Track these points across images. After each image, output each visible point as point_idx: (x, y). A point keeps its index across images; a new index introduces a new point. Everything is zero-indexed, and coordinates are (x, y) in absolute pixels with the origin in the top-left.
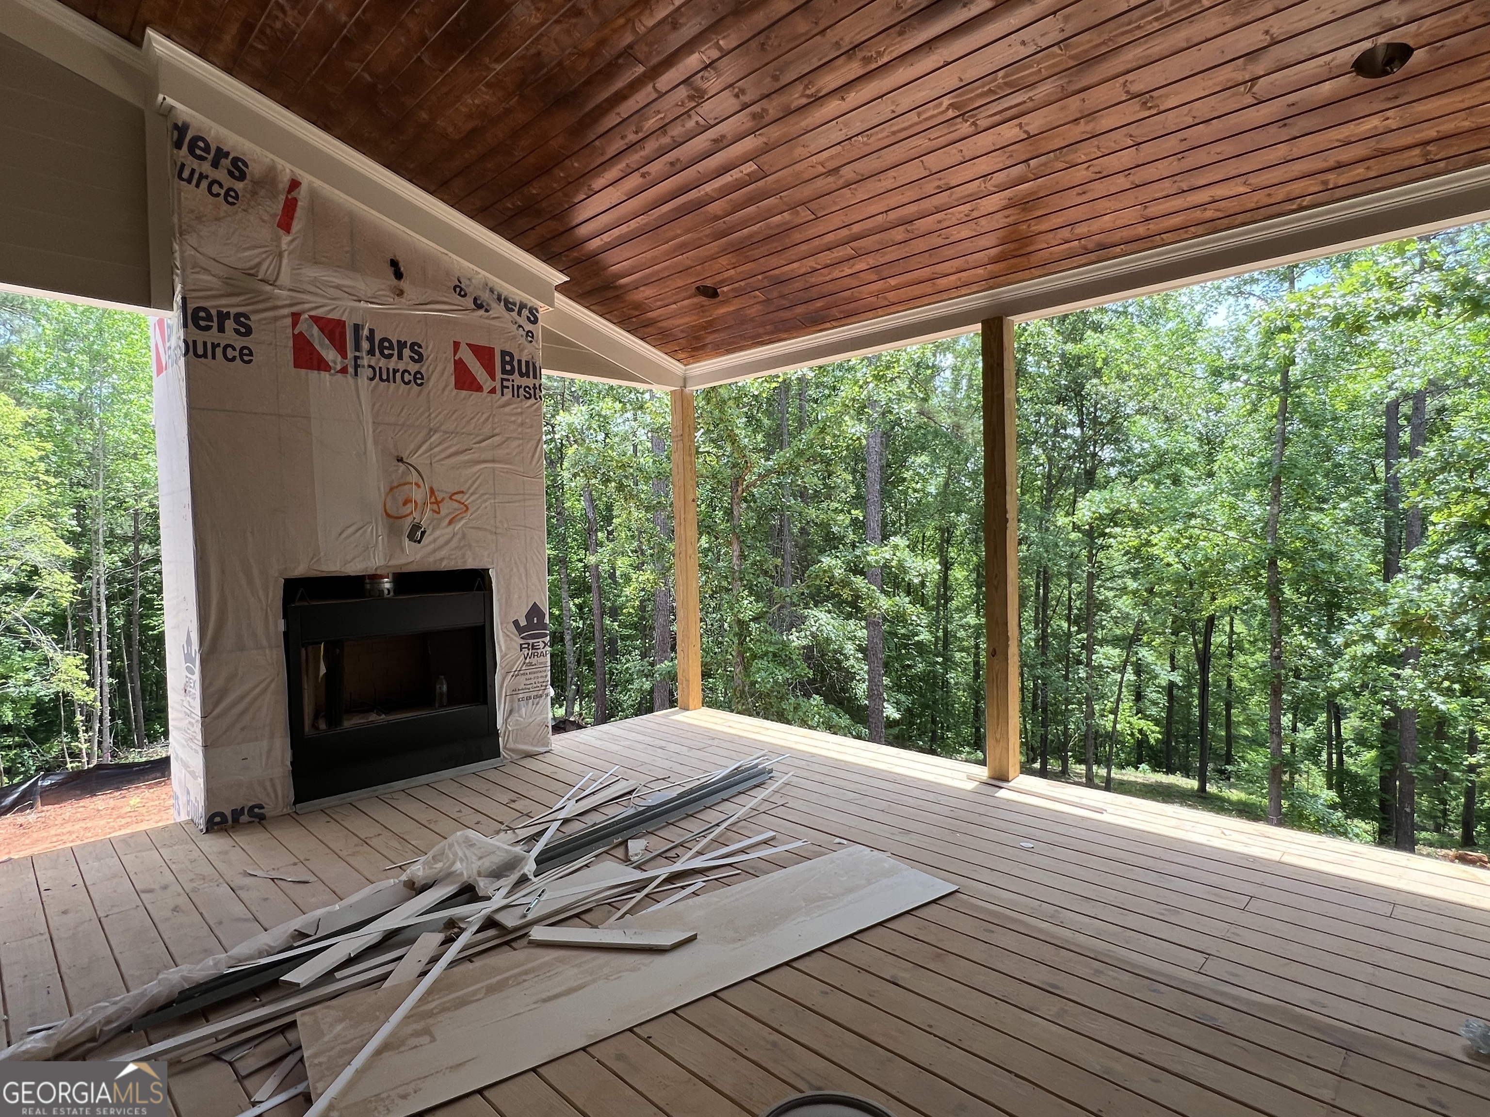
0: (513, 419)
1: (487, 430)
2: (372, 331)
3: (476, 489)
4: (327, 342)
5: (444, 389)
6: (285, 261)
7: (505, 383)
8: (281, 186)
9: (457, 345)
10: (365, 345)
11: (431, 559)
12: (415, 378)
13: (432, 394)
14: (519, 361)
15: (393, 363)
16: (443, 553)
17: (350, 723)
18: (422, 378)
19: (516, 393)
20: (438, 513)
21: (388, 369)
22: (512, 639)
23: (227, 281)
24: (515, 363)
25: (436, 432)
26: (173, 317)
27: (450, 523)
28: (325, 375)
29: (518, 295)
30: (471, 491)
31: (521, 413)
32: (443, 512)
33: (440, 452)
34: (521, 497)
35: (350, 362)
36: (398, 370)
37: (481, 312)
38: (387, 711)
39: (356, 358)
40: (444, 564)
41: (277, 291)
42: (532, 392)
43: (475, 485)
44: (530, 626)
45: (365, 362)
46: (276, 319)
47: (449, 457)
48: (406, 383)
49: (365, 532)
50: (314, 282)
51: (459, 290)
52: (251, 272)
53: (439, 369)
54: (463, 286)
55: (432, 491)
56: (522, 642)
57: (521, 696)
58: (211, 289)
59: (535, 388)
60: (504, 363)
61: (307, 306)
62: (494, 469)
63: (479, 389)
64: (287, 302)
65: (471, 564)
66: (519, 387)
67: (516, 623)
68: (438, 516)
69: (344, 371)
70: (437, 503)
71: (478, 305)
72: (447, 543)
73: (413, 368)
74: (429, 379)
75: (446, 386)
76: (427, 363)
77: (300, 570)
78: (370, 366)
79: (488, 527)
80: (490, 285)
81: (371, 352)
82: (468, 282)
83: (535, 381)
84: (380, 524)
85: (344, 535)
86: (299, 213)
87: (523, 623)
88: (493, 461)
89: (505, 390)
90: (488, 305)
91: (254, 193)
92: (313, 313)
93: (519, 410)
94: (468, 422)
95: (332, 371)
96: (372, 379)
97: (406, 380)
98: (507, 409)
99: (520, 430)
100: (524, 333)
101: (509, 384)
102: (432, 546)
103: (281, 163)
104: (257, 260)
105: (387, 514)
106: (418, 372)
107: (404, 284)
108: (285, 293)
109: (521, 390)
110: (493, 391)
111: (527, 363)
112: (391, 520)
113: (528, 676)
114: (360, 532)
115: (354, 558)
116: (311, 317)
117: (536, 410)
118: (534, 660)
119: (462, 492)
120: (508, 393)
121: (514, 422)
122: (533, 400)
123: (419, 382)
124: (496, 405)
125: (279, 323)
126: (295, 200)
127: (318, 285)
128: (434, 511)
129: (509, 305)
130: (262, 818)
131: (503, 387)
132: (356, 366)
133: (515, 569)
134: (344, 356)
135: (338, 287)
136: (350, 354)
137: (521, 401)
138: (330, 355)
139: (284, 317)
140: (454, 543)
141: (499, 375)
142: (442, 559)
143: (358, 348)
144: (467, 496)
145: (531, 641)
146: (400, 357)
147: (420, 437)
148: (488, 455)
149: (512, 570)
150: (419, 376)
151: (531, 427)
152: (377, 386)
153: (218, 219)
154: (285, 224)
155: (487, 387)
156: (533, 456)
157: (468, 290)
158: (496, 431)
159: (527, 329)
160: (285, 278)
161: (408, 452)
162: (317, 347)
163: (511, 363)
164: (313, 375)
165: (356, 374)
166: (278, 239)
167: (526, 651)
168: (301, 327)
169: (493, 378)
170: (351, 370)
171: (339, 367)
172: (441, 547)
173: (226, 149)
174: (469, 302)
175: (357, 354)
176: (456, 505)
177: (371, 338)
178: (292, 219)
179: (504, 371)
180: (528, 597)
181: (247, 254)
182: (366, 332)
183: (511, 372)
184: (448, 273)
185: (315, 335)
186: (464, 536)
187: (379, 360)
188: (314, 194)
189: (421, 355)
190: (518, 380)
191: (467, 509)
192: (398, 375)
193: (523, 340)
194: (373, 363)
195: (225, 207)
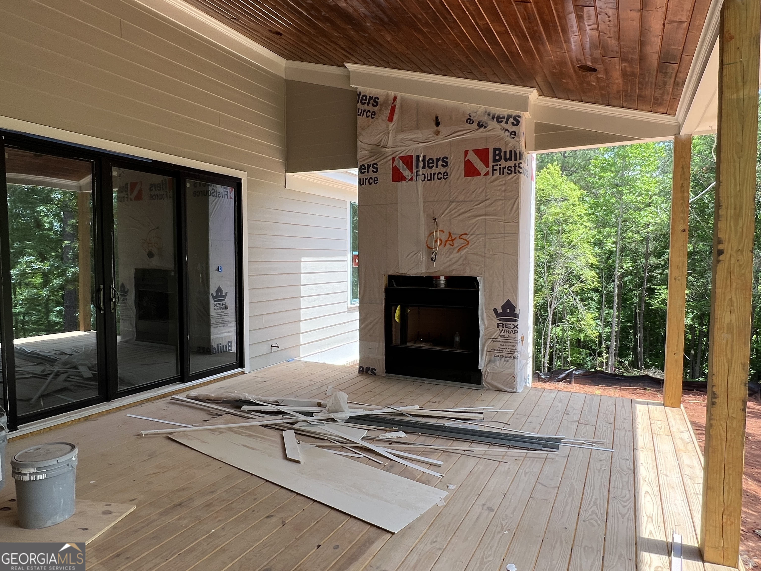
0: (499, 188)
1: (482, 197)
2: (424, 157)
3: (474, 232)
4: (405, 167)
5: (458, 179)
6: (390, 135)
7: (495, 168)
8: (390, 102)
9: (466, 152)
10: (421, 164)
11: (448, 270)
12: (444, 175)
13: (451, 183)
14: (505, 152)
15: (433, 171)
16: (454, 267)
17: (409, 345)
18: (447, 175)
19: (502, 171)
20: (453, 246)
21: (431, 174)
22: (492, 319)
23: (371, 151)
24: (502, 154)
25: (453, 202)
26: (355, 171)
27: (459, 250)
28: (404, 182)
29: (504, 112)
30: (471, 233)
31: (505, 184)
32: (455, 245)
33: (456, 212)
34: (503, 235)
35: (414, 174)
36: (436, 173)
37: (482, 129)
38: (435, 344)
39: (417, 171)
40: (453, 273)
41: (387, 150)
42: (513, 169)
43: (473, 230)
44: (504, 313)
45: (421, 173)
46: (387, 162)
47: (459, 215)
48: (439, 179)
49: (417, 255)
50: (402, 141)
51: (470, 121)
52: (379, 144)
53: (457, 167)
54: (471, 118)
55: (450, 234)
56: (499, 322)
57: (496, 354)
58: (365, 156)
59: (515, 166)
60: (495, 155)
61: (398, 153)
62: (485, 219)
63: (479, 174)
64: (391, 153)
65: (468, 273)
66: (504, 168)
67: (495, 310)
68: (452, 247)
69: (412, 179)
70: (452, 240)
71: (480, 125)
72: (457, 261)
73: (443, 170)
74: (450, 175)
75: (460, 176)
76: (450, 167)
77: (391, 273)
78: (423, 174)
79: (480, 253)
80: (488, 111)
81: (424, 167)
82: (474, 114)
83: (515, 162)
84: (424, 251)
85: (409, 257)
86: (397, 111)
87: (500, 311)
88: (485, 215)
89: (495, 172)
90: (487, 123)
91: (381, 110)
92: (400, 155)
93: (504, 182)
94: (471, 194)
95: (407, 180)
96: (423, 181)
97: (439, 178)
98: (495, 183)
99: (503, 194)
100: (509, 134)
101: (498, 167)
102: (448, 263)
103: (390, 92)
104: (381, 138)
105: (428, 247)
106: (446, 172)
107: (440, 128)
108: (390, 149)
109: (506, 170)
110: (487, 174)
111: (511, 152)
112: (429, 249)
113: (502, 343)
114: (415, 255)
115: (412, 268)
116: (399, 157)
117: (515, 180)
118: (507, 335)
119: (466, 234)
120: (497, 173)
121: (500, 190)
122: (513, 175)
123: (445, 177)
124: (488, 182)
125: (387, 164)
126: (395, 106)
127: (403, 141)
128: (451, 245)
129: (499, 119)
130: (375, 374)
131: (493, 170)
132: (417, 175)
133: (496, 279)
134: (412, 173)
135: (411, 140)
136: (415, 171)
137: (506, 176)
138: (406, 173)
139: (390, 160)
140: (460, 262)
141: (491, 163)
142: (453, 270)
143: (418, 167)
144: (469, 236)
145: (504, 323)
146: (437, 167)
147: (446, 206)
148: (482, 212)
149: (493, 279)
150: (446, 174)
151: (511, 191)
152: (426, 182)
153: (368, 127)
154: (391, 119)
155: (483, 173)
156: (511, 210)
157: (474, 119)
158: (488, 197)
159: (511, 131)
160: (390, 143)
161: (439, 215)
162: (401, 170)
163: (499, 155)
164: (399, 184)
165: (417, 180)
166: (388, 127)
167: (501, 328)
168: (396, 163)
169: (487, 166)
170: (415, 178)
171: (410, 178)
172: (453, 264)
173: (372, 96)
174: (475, 126)
175: (418, 170)
176: (462, 241)
177: (424, 161)
178: (393, 115)
179: (495, 160)
180: (504, 296)
181: (378, 137)
182: (421, 158)
183: (500, 160)
184: (463, 114)
185: (401, 165)
186: (466, 258)
187: (427, 170)
188: (403, 99)
189: (447, 163)
190: (503, 163)
191: (468, 243)
192: (436, 176)
193: (508, 138)
194: (424, 173)
195: (371, 120)
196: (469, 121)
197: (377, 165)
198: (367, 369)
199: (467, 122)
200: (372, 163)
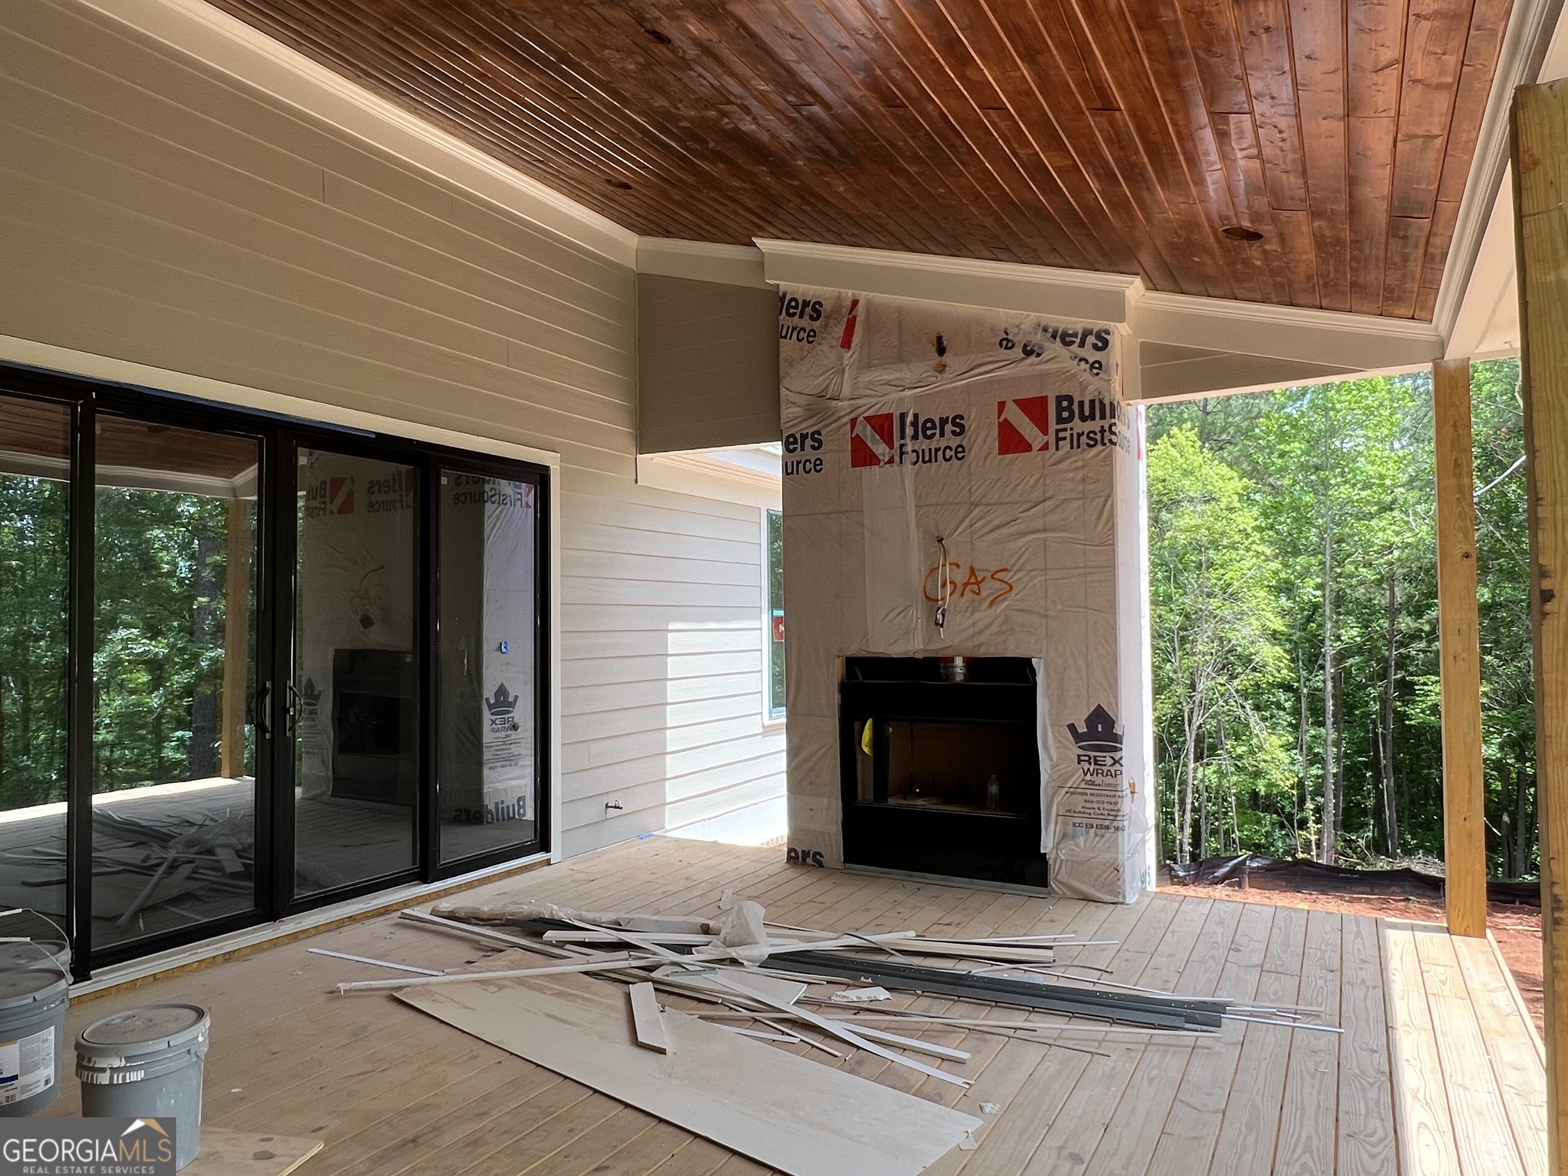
0: (1071, 475)
1: (1037, 495)
2: (916, 416)
3: (1022, 565)
4: (877, 437)
5: (986, 458)
6: (846, 375)
7: (1061, 435)
8: (844, 310)
9: (1002, 405)
10: (909, 431)
11: (970, 644)
12: (956, 452)
13: (974, 464)
14: (1081, 403)
15: (935, 443)
16: (983, 638)
17: (892, 802)
18: (964, 451)
19: (1076, 442)
20: (978, 594)
21: (930, 450)
22: (1066, 747)
23: (808, 408)
24: (1076, 407)
25: (976, 505)
26: (776, 448)
27: (991, 604)
28: (876, 468)
29: (1076, 323)
30: (1015, 568)
31: (1083, 467)
32: (984, 593)
33: (983, 526)
34: (1082, 571)
35: (896, 452)
36: (940, 449)
37: (1032, 359)
38: (947, 801)
39: (902, 446)
40: (982, 650)
41: (840, 404)
42: (1098, 437)
43: (1021, 561)
44: (1092, 733)
45: (909, 448)
46: (840, 428)
47: (991, 531)
48: (947, 460)
49: (906, 615)
50: (870, 385)
51: (1007, 343)
52: (823, 394)
53: (982, 435)
54: (1010, 337)
55: (972, 570)
56: (1081, 752)
57: (1077, 820)
58: (798, 417)
59: (1103, 431)
60: (1060, 409)
61: (862, 409)
62: (1045, 539)
63: (1028, 448)
64: (848, 411)
65: (1013, 651)
66: (1080, 435)
67: (1072, 728)
68: (976, 597)
69: (891, 461)
70: (978, 583)
71: (1028, 352)
72: (988, 626)
73: (954, 442)
74: (970, 450)
75: (989, 453)
76: (968, 435)
77: (852, 651)
78: (914, 451)
79: (1037, 609)
80: (1043, 324)
81: (915, 437)
82: (1016, 330)
83: (1102, 422)
84: (920, 606)
85: (889, 618)
86: (858, 328)
87: (1082, 729)
88: (1045, 530)
89: (1061, 443)
90: (1041, 347)
91: (826, 326)
92: (866, 415)
93: (1080, 463)
94: (1014, 489)
95: (882, 464)
96: (915, 463)
97: (948, 457)
98: (1063, 466)
99: (1080, 488)
100: (1088, 366)
101: (1067, 434)
102: (971, 631)
103: (844, 291)
104: (827, 382)
105: (927, 597)
106: (960, 446)
107: (947, 358)
108: (846, 403)
109: (1084, 439)
110: (1045, 447)
111: (1092, 402)
112: (931, 603)
113: (1089, 798)
114: (902, 615)
115: (896, 641)
116: (865, 418)
117: (1104, 460)
118: (1098, 779)
119: (1005, 570)
120: (1065, 446)
121: (1072, 479)
122: (1099, 447)
123: (960, 455)
124: (1048, 463)
125: (841, 432)
126: (855, 317)
127: (871, 387)
128: (974, 592)
129: (1066, 338)
130: (821, 865)
131: (1058, 439)
132: (902, 453)
133: (1070, 660)
134: (892, 448)
135: (888, 383)
136: (897, 444)
137: (1083, 451)
138: (880, 449)
139: (846, 424)
140: (994, 628)
141: (1053, 426)
142: (980, 645)
143: (903, 437)
144: (1011, 573)
145: (1092, 754)
146: (942, 435)
147: (961, 513)
148: (1039, 524)
149: (1066, 661)
150: (960, 449)
151: (1097, 481)
152: (920, 469)
153: (802, 359)
154: (846, 343)
155: (1036, 445)
156: (1099, 518)
157: (1015, 340)
158: (1048, 495)
159: (1091, 360)
160: (846, 391)
161: (947, 533)
162: (869, 444)
163: (1069, 409)
164: (865, 471)
165: (901, 462)
166: (841, 359)
167: (1086, 766)
168: (858, 430)
169: (1045, 432)
170: (897, 459)
171: (887, 459)
172: (980, 632)
173: (808, 300)
174: (1018, 352)
175: (902, 442)
176: (998, 585)
177: (915, 424)
178: (852, 336)
179: (1060, 420)
180: (1089, 697)
181: (821, 379)
182: (910, 419)
183: (1070, 419)
184: (993, 329)
185: (868, 434)
186: (1006, 621)
187: (922, 442)
188: (870, 304)
189: (962, 427)
190: (1078, 425)
191: (1011, 588)
192: (940, 453)
193: (1087, 376)
194: (916, 448)
195: (808, 346)
196: (1005, 343)
197: (820, 434)
198: (806, 854)
199: (1001, 345)
200: (810, 431)
